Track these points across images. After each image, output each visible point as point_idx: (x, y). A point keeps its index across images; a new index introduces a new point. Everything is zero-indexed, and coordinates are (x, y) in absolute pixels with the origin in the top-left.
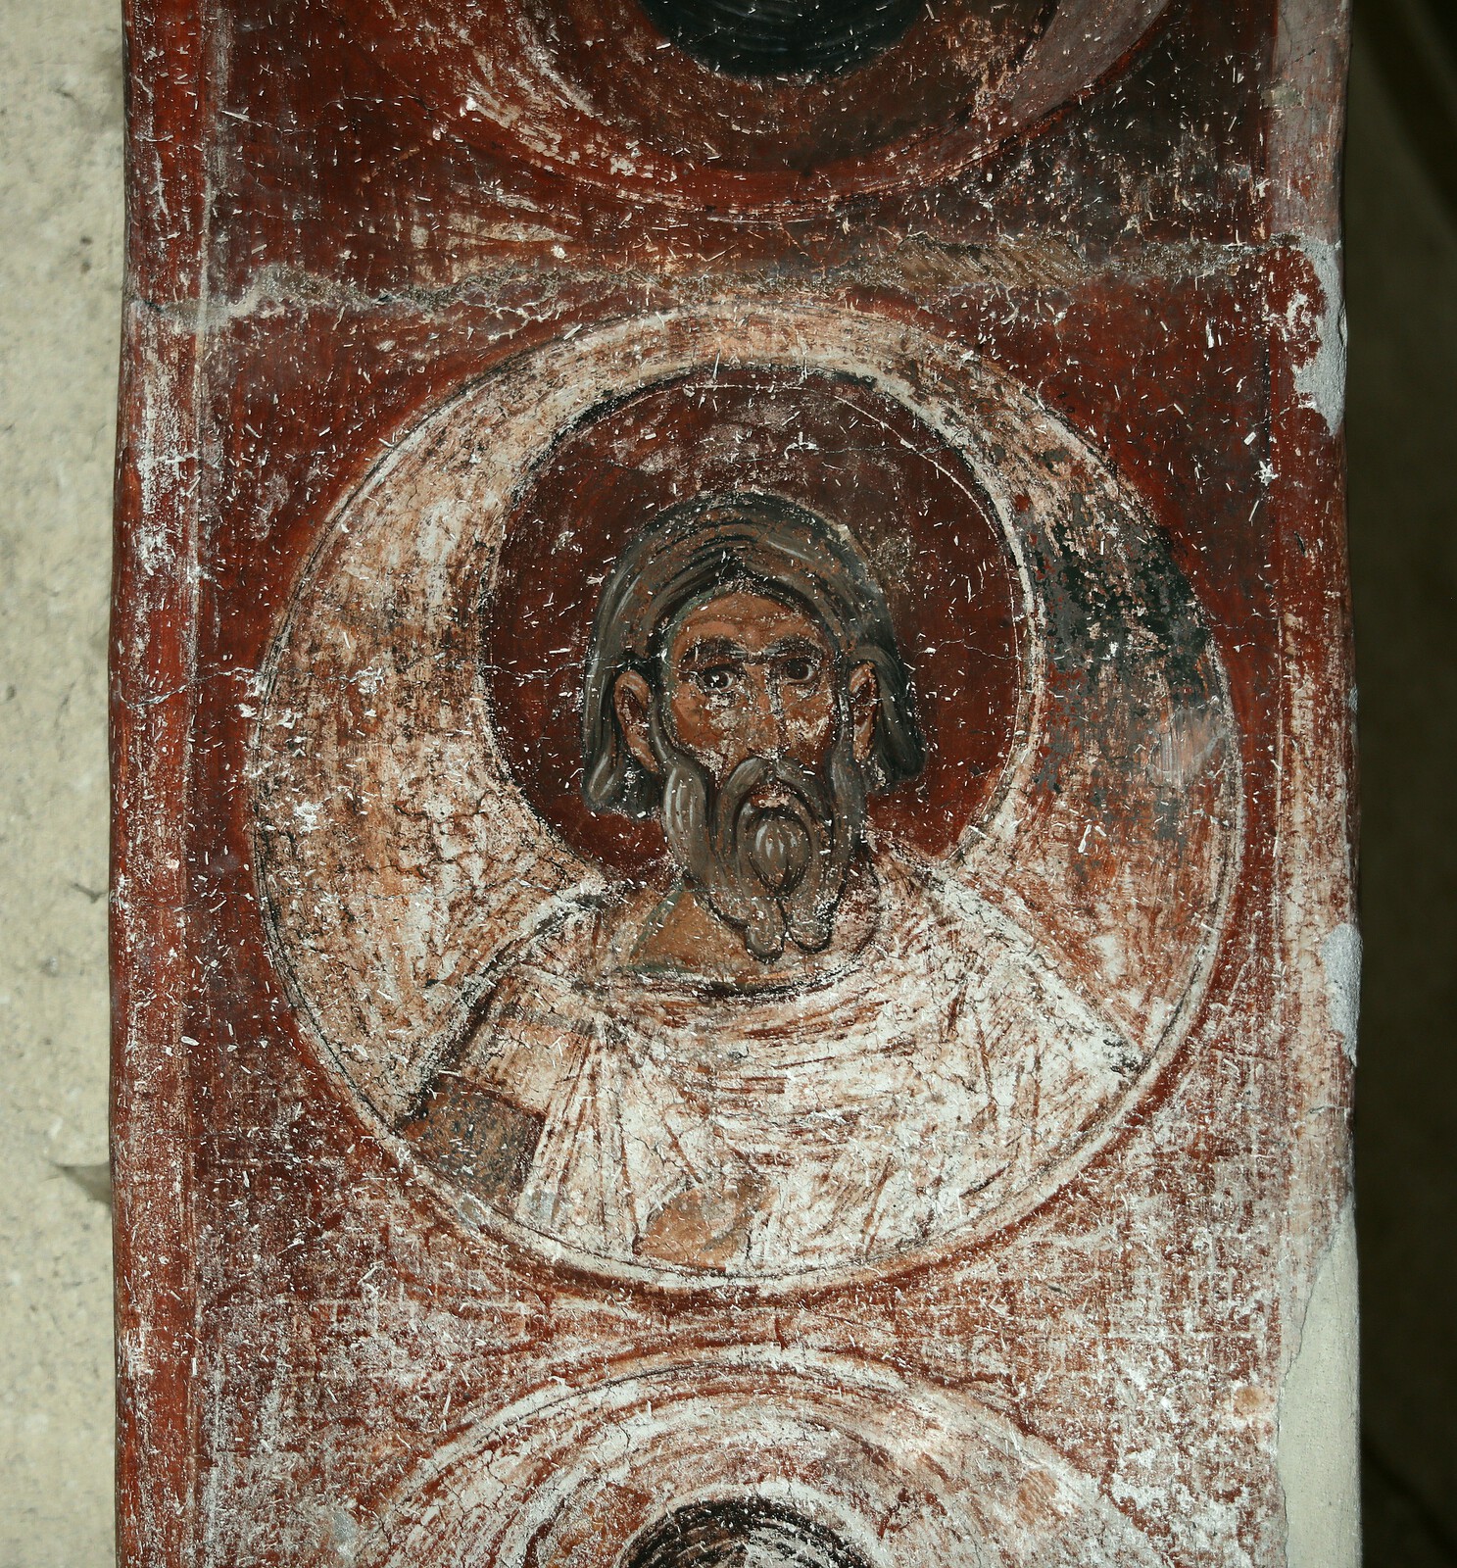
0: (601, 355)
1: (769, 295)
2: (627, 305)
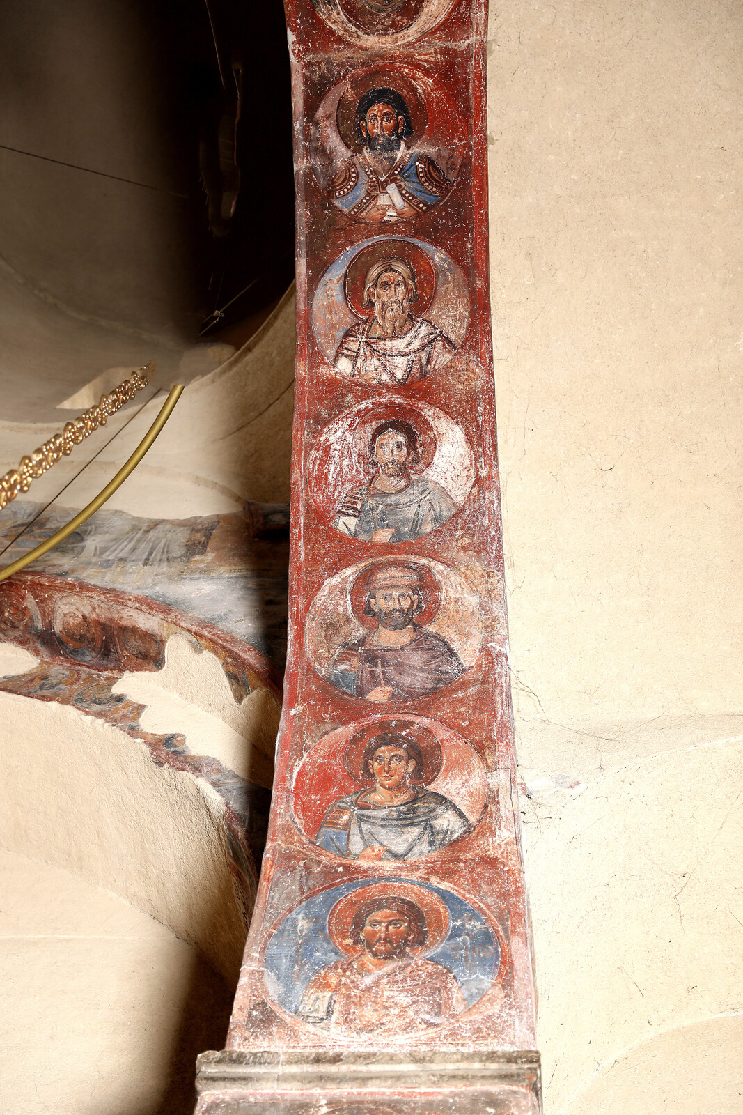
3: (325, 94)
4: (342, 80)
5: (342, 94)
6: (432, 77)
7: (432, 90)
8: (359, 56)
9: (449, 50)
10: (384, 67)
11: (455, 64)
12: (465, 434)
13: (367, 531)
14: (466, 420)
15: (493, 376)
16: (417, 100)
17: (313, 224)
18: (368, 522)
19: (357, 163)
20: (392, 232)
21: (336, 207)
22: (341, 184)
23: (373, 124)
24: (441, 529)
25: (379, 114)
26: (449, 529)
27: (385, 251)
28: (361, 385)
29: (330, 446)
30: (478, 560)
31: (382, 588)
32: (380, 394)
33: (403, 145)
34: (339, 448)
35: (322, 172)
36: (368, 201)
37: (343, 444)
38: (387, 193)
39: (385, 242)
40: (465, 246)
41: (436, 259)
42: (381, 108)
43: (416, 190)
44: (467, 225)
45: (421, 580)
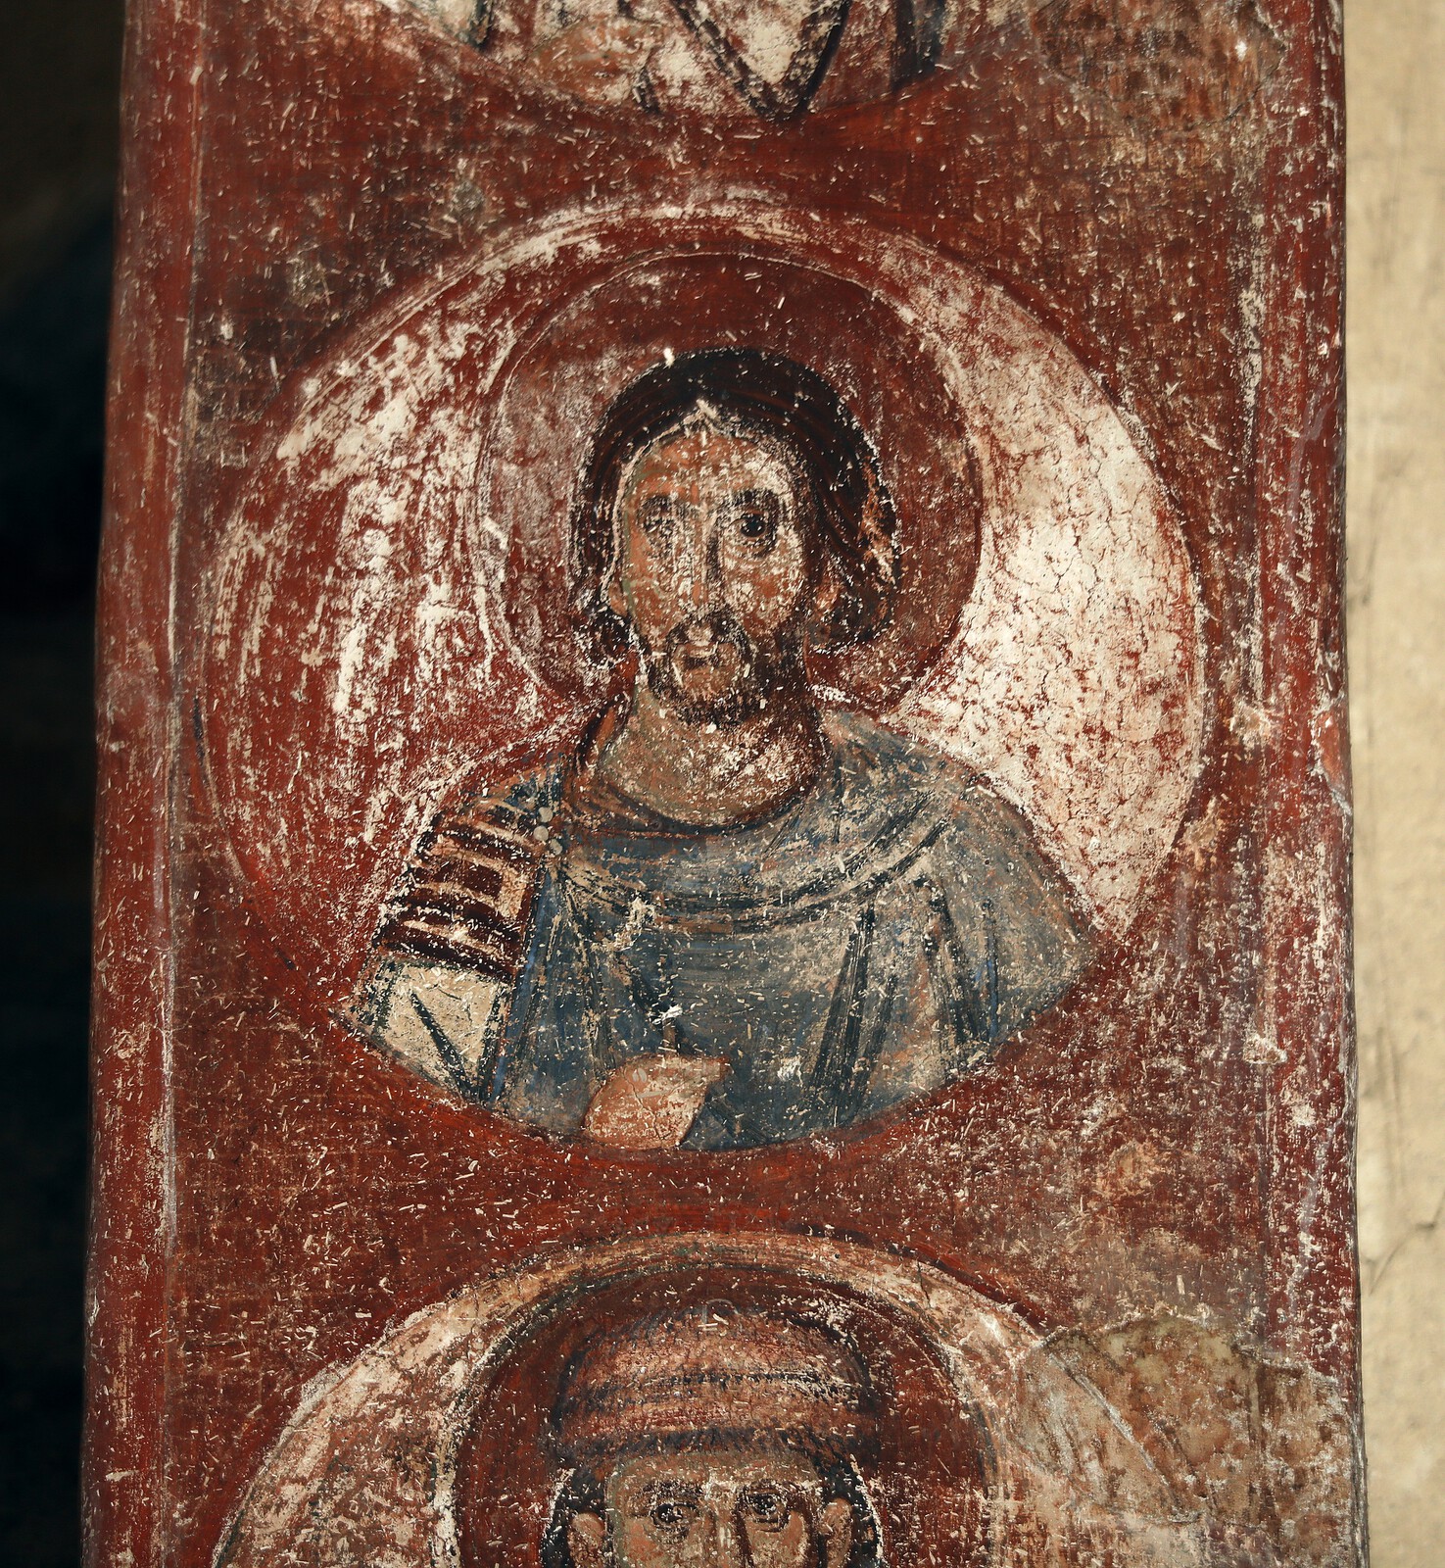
12: (1155, 466)
13: (560, 1070)
14: (1167, 374)
15: (1338, 93)
18: (565, 1011)
24: (994, 1074)
26: (1043, 1083)
28: (533, 108)
29: (337, 497)
30: (1211, 1287)
31: (641, 1445)
32: (648, 175)
34: (390, 511)
37: (418, 486)
45: (871, 1403)
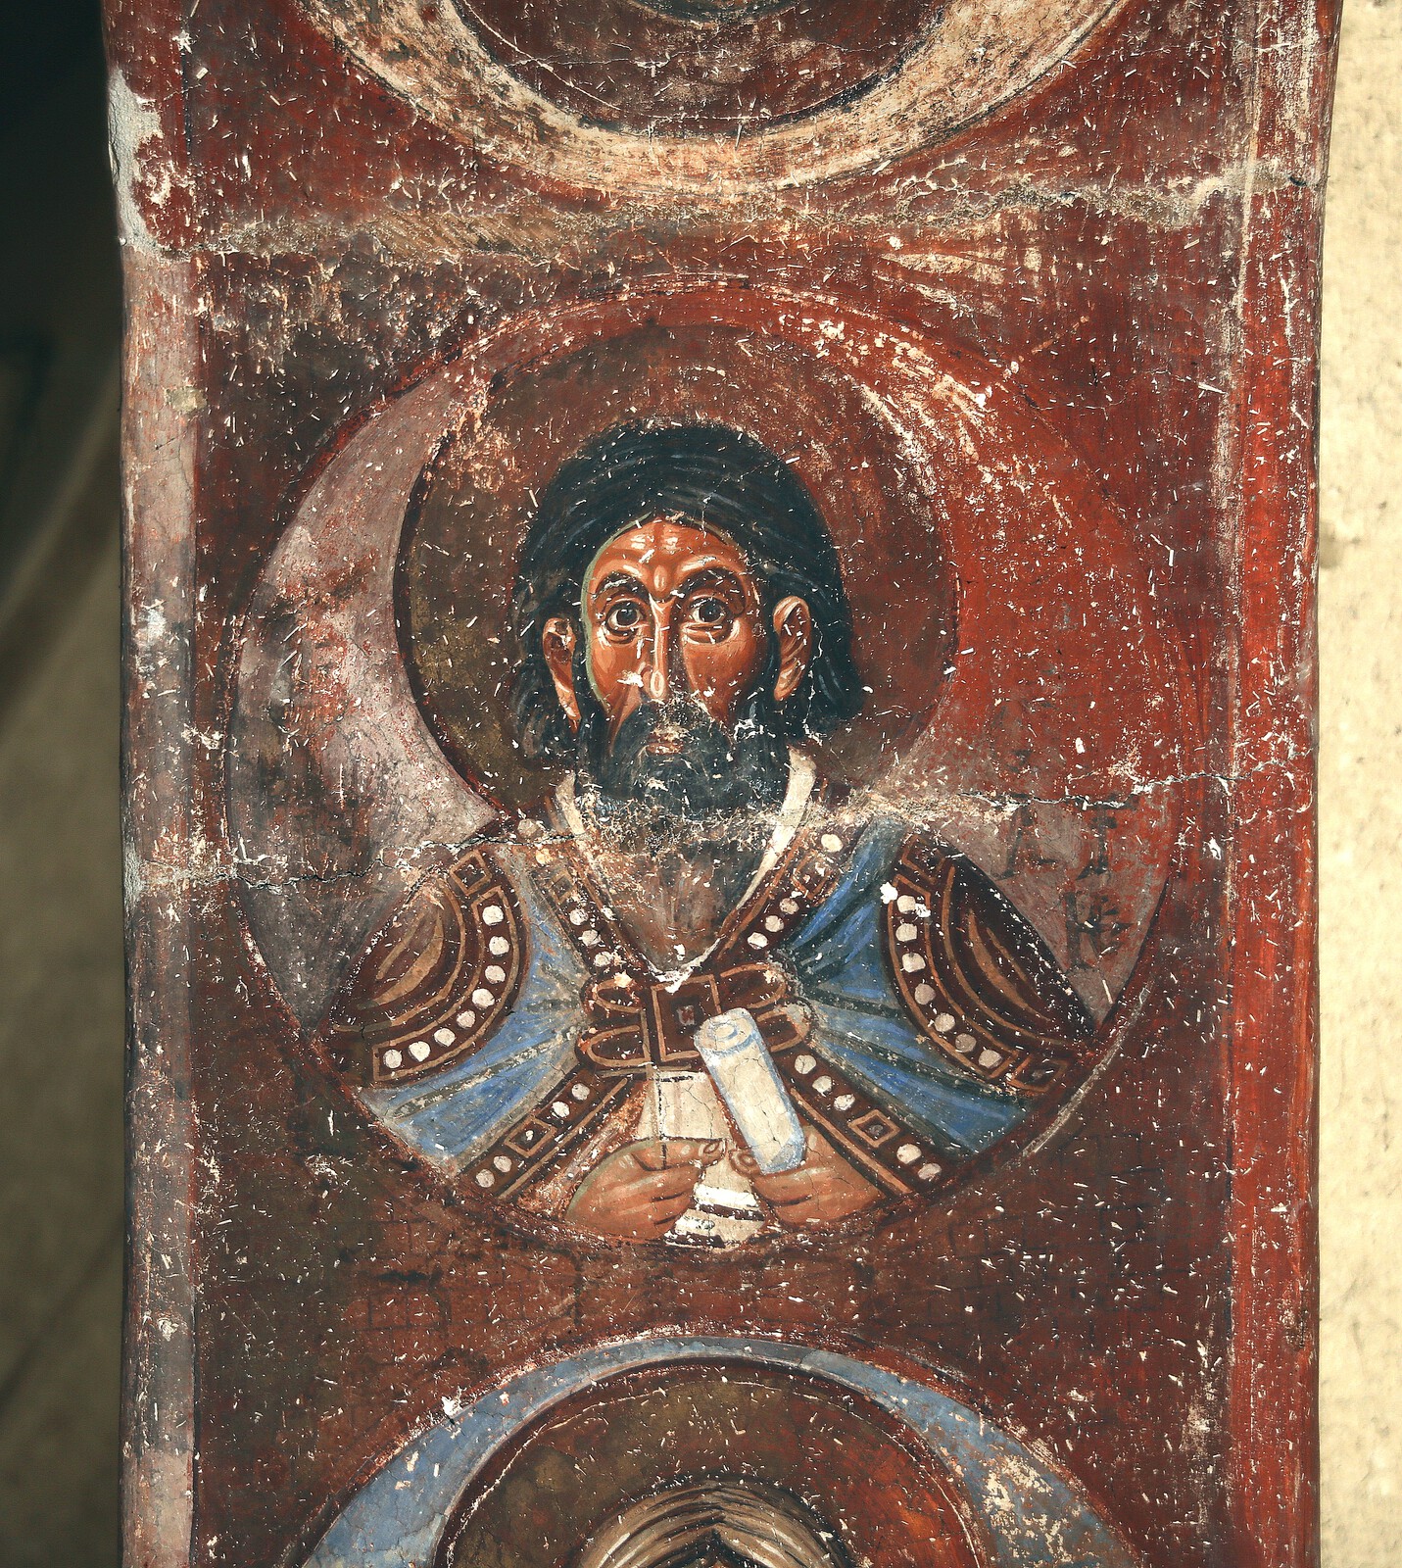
0: (853, 144)
1: (685, 201)
2: (827, 191)
3: (331, 447)
4: (434, 371)
5: (433, 449)
6: (989, 375)
7: (987, 451)
8: (544, 236)
9: (1097, 224)
10: (693, 302)
11: (1127, 306)
16: (894, 504)
17: (237, 1236)
19: (519, 874)
20: (728, 1317)
21: (382, 1137)
22: (417, 996)
23: (622, 637)
25: (659, 581)
27: (683, 1432)
33: (801, 777)
35: (300, 919)
36: (579, 1109)
38: (698, 1065)
39: (685, 1371)
40: (1174, 1424)
41: (998, 1499)
42: (671, 543)
43: (875, 1055)
44: (1189, 1289)
